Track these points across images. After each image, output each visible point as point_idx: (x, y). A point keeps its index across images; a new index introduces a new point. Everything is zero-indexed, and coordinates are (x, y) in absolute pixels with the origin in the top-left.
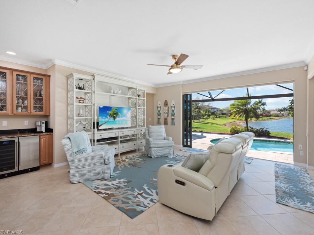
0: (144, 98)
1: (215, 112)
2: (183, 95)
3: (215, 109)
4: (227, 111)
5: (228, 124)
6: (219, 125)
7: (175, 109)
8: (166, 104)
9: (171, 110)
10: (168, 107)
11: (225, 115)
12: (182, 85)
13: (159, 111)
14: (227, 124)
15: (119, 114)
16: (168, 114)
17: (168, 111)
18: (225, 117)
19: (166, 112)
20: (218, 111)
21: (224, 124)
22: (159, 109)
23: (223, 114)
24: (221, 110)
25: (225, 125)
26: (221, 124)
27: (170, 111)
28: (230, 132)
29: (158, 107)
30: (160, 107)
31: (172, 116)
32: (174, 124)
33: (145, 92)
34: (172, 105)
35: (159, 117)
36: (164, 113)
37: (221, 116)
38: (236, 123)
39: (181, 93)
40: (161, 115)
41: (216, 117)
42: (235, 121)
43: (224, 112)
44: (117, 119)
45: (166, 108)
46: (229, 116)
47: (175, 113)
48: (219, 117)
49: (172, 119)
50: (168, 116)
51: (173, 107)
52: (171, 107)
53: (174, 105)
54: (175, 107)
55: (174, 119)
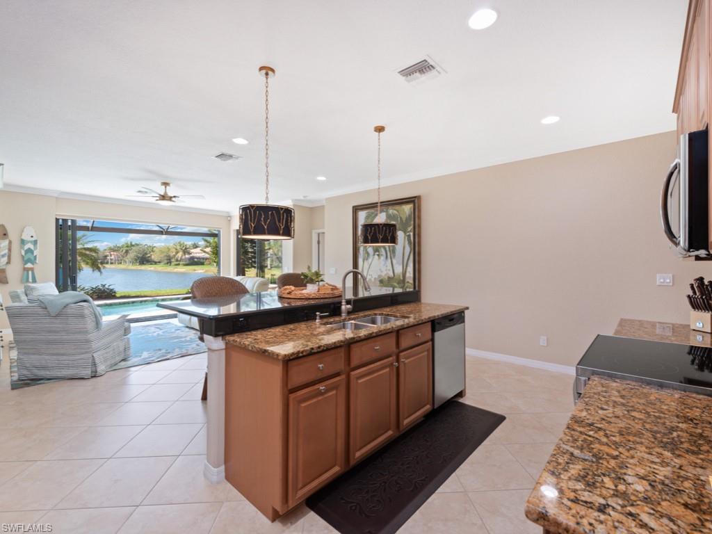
2: (56, 219)
8: (3, 233)
10: (10, 242)
12: (57, 198)
16: (9, 259)
17: (10, 250)
19: (2, 253)
34: (26, 237)
47: (36, 257)
49: (26, 270)
50: (9, 262)
51: (28, 242)
52: (23, 242)
53: (33, 239)
54: (35, 242)
55: (32, 269)
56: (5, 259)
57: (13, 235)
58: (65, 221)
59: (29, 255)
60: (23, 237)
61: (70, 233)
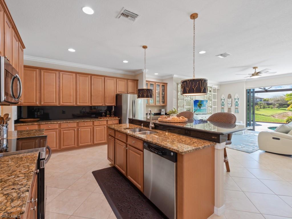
0: (215, 93)
1: (259, 103)
2: (246, 90)
3: (257, 99)
4: (275, 101)
5: (278, 115)
6: (266, 116)
7: (238, 101)
8: (230, 97)
9: (235, 101)
10: (232, 99)
11: (271, 106)
12: (246, 82)
13: (223, 102)
14: (276, 115)
15: (202, 105)
16: (232, 105)
17: (232, 102)
18: (272, 108)
19: (230, 103)
20: (261, 101)
21: (272, 115)
22: (223, 101)
23: (268, 104)
24: (265, 100)
25: (274, 116)
26: (269, 115)
27: (234, 103)
28: (286, 122)
29: (221, 99)
30: (224, 99)
31: (236, 106)
32: (238, 112)
33: (216, 89)
34: (236, 98)
35: (223, 107)
36: (228, 103)
37: (266, 106)
38: (288, 115)
39: (245, 88)
40: (225, 106)
41: (261, 108)
42: (285, 113)
43: (270, 102)
44: (201, 108)
45: (229, 100)
46: (276, 107)
47: (238, 104)
48: (264, 108)
49: (236, 108)
50: (231, 106)
51: (236, 99)
52: (235, 99)
53: (238, 98)
54: (238, 99)
55: (237, 108)
56: (231, 105)
57: (233, 97)
58: (250, 90)
59: (237, 104)
60: (235, 98)
61: (252, 94)
